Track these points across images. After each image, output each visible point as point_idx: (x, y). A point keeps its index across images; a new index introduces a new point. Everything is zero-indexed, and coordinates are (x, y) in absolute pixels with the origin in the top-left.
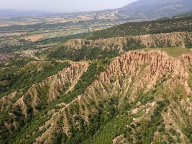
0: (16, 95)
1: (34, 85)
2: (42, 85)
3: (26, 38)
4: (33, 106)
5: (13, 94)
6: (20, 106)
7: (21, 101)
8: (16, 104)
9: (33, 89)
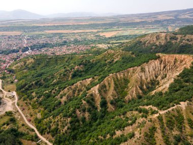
0: (91, 82)
1: (111, 75)
2: (120, 76)
3: (101, 34)
4: (108, 99)
5: (89, 81)
6: (94, 95)
7: (95, 90)
8: (90, 92)
9: (110, 79)
